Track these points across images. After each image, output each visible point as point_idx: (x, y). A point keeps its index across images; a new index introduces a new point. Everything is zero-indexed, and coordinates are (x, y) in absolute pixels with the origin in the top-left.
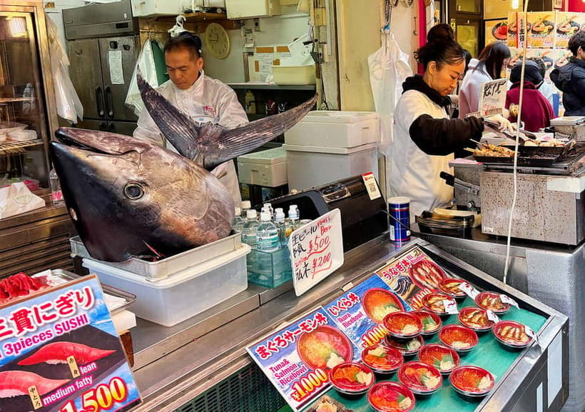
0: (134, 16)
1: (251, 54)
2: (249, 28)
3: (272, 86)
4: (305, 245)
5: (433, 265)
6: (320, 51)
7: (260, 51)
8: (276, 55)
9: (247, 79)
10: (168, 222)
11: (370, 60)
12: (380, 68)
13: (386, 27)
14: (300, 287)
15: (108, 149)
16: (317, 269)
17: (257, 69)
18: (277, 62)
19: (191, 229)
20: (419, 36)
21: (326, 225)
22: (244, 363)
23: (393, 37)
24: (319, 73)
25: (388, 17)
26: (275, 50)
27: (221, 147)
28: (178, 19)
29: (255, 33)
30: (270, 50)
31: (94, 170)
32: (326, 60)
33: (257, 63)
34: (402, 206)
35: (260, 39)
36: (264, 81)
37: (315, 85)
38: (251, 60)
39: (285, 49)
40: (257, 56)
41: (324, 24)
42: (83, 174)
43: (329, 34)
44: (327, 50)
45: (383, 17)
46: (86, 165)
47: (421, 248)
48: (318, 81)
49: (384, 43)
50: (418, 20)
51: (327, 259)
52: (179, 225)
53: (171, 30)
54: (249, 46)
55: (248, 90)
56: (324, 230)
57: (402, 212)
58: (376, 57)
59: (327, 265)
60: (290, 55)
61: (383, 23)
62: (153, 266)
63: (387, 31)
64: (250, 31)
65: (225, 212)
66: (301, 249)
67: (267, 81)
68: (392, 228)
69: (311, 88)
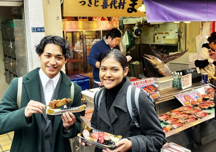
0: (124, 24)
1: (156, 34)
2: (156, 26)
3: (164, 44)
4: (184, 80)
5: (213, 89)
6: (180, 35)
7: (159, 33)
8: (164, 35)
9: (154, 42)
10: (160, 72)
11: (196, 38)
12: (199, 40)
13: (202, 29)
14: (183, 88)
15: (151, 58)
16: (186, 85)
17: (158, 39)
18: (164, 37)
19: (164, 73)
20: (212, 31)
21: (188, 77)
22: (174, 98)
23: (204, 31)
24: (179, 41)
25: (202, 26)
26: (164, 33)
27: (167, 59)
28: (136, 25)
29: (158, 28)
30: (163, 33)
31: (150, 61)
32: (182, 37)
33: (158, 37)
34: (206, 75)
35: (159, 30)
36: (161, 42)
37: (178, 44)
38: (156, 36)
39: (168, 33)
40: (158, 35)
41: (182, 27)
42: (148, 62)
43: (183, 30)
44: (183, 34)
45: (201, 25)
46: (148, 60)
47: (210, 85)
48: (179, 43)
49: (201, 33)
50: (212, 25)
51: (188, 84)
52: (162, 72)
53: (134, 28)
54: (156, 32)
55: (154, 45)
56: (188, 78)
57: (206, 76)
58: (198, 37)
59: (188, 85)
60: (169, 35)
61: (201, 27)
62: (158, 79)
63: (202, 30)
64: (156, 28)
65: (169, 72)
66: (183, 81)
67: (161, 43)
68: (203, 80)
69: (176, 45)
